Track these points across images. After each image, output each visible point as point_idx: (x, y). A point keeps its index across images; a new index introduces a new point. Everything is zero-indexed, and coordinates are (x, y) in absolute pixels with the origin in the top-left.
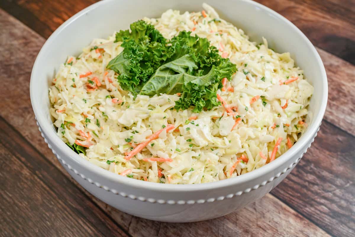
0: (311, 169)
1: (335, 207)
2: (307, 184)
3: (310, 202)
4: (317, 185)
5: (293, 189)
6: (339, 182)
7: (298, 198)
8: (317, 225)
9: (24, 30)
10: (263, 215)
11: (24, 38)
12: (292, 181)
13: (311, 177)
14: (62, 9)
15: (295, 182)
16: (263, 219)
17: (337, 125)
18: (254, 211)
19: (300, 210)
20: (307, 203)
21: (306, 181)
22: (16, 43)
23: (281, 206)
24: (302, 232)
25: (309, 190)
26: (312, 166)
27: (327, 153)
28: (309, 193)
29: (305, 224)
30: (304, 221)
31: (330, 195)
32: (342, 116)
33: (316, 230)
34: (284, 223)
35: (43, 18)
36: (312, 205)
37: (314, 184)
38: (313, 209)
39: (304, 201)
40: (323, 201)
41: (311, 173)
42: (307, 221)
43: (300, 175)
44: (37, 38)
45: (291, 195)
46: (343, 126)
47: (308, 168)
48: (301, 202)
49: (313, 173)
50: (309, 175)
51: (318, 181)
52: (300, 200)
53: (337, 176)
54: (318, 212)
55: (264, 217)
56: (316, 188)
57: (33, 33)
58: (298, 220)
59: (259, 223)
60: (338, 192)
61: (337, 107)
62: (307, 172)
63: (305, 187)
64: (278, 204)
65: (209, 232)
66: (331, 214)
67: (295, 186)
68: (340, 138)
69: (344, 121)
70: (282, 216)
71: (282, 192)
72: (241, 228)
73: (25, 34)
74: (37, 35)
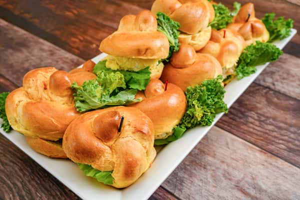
0: (270, 122)
1: (290, 145)
2: (268, 131)
3: (271, 142)
4: (275, 131)
5: (257, 135)
6: (292, 129)
7: (262, 140)
8: (277, 156)
9: (50, 47)
10: (235, 151)
11: (51, 51)
12: (256, 130)
13: (271, 127)
14: (77, 33)
15: (259, 131)
16: (235, 154)
17: (289, 95)
18: (228, 149)
19: (264, 148)
20: (269, 143)
21: (267, 129)
22: (44, 54)
23: (249, 146)
24: (266, 161)
25: (269, 135)
26: (271, 120)
27: (282, 112)
28: (270, 137)
29: (268, 156)
30: (266, 155)
31: (286, 138)
32: (291, 89)
33: (277, 160)
34: (252, 156)
35: (63, 39)
36: (272, 145)
37: (273, 131)
38: (273, 147)
39: (266, 142)
40: (281, 142)
41: (270, 125)
42: (269, 154)
43: (262, 126)
44: (59, 50)
45: (256, 138)
46: (293, 95)
47: (268, 122)
48: (263, 143)
49: (272, 124)
50: (269, 126)
51: (276, 130)
52: (263, 141)
53: (291, 126)
54: (278, 149)
55: (236, 153)
56: (275, 134)
57: (57, 48)
58: (263, 154)
59: (232, 156)
60: (292, 136)
61: (288, 84)
62: (267, 124)
63: (266, 133)
64: (246, 144)
65: (194, 163)
66: (288, 150)
67: (259, 133)
68: (292, 102)
69: (293, 92)
70: (250, 152)
71: (249, 137)
72: (218, 160)
73: (51, 49)
74: (59, 49)
